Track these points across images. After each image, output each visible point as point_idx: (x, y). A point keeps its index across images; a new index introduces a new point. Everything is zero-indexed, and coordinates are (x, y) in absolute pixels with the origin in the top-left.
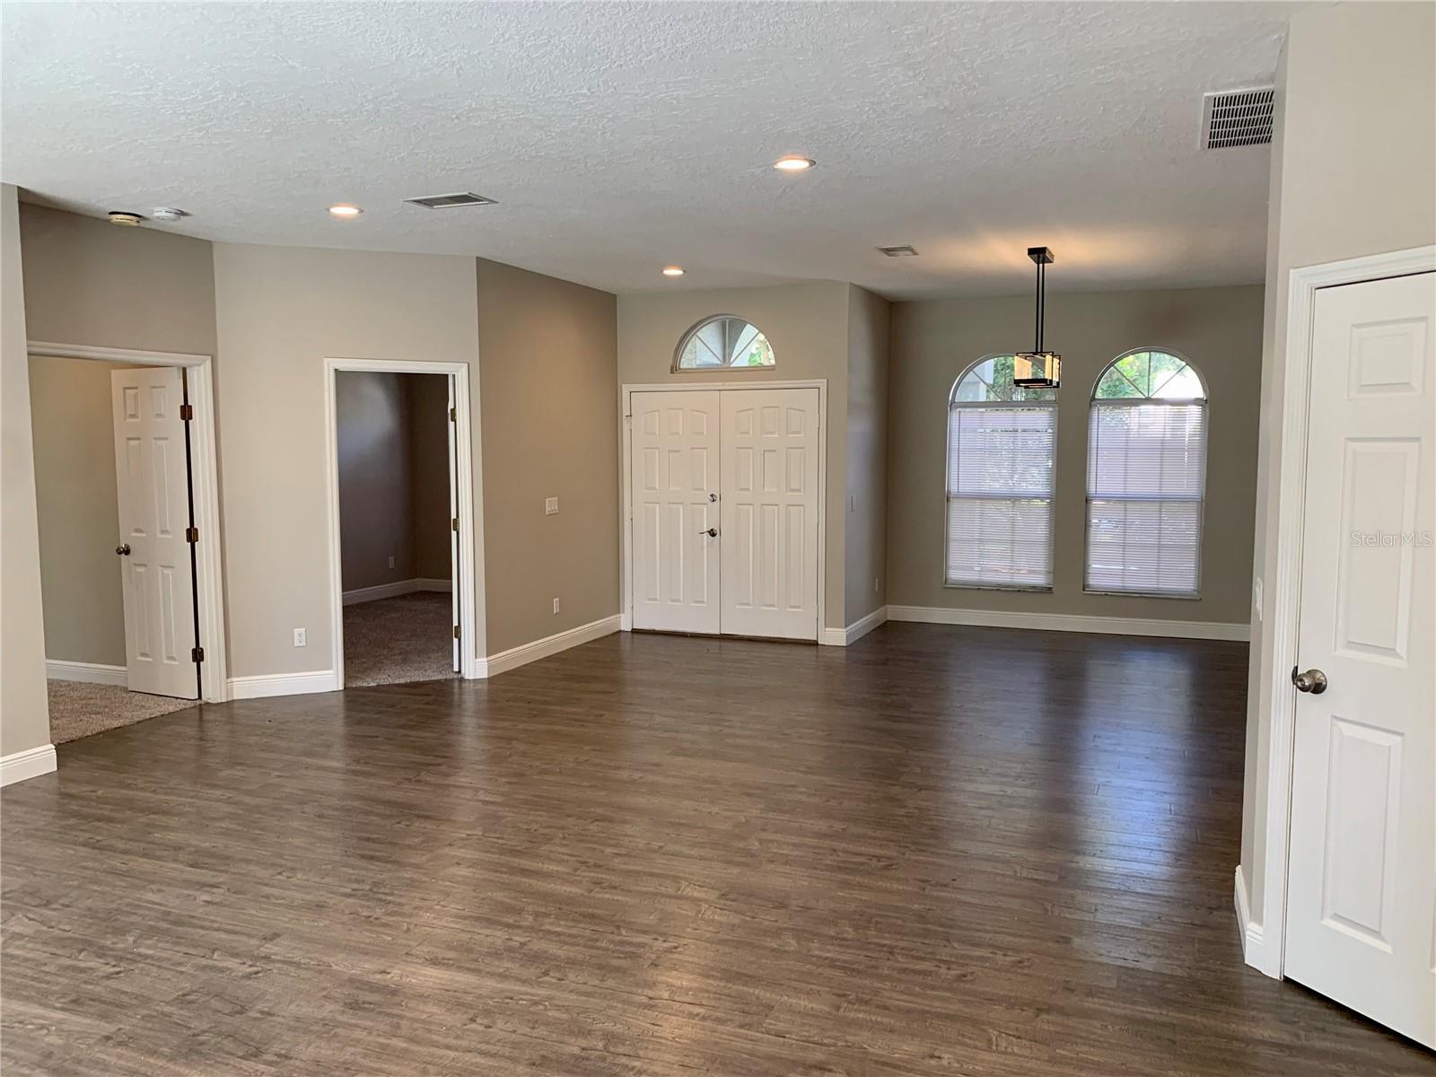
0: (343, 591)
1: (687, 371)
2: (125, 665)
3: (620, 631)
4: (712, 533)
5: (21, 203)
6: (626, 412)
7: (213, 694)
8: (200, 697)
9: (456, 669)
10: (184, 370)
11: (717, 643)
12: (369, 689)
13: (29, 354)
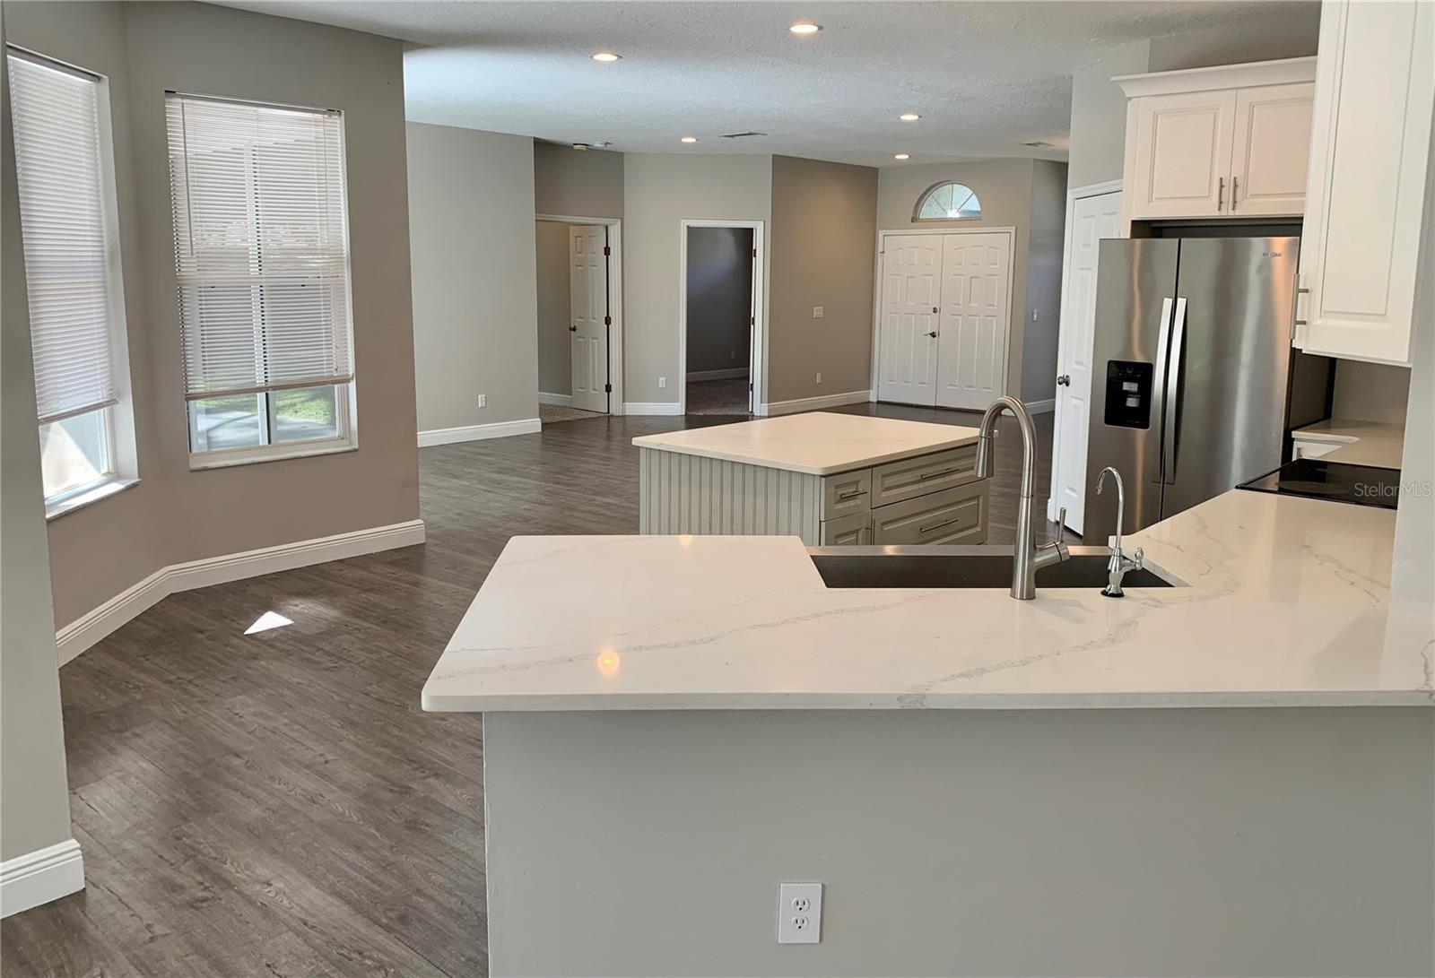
0: (687, 372)
1: (923, 221)
2: (571, 395)
3: (869, 402)
4: (933, 335)
5: (535, 143)
6: (880, 249)
7: (615, 411)
8: (608, 412)
9: (750, 410)
10: (607, 227)
11: (933, 411)
12: (699, 416)
13: (537, 220)
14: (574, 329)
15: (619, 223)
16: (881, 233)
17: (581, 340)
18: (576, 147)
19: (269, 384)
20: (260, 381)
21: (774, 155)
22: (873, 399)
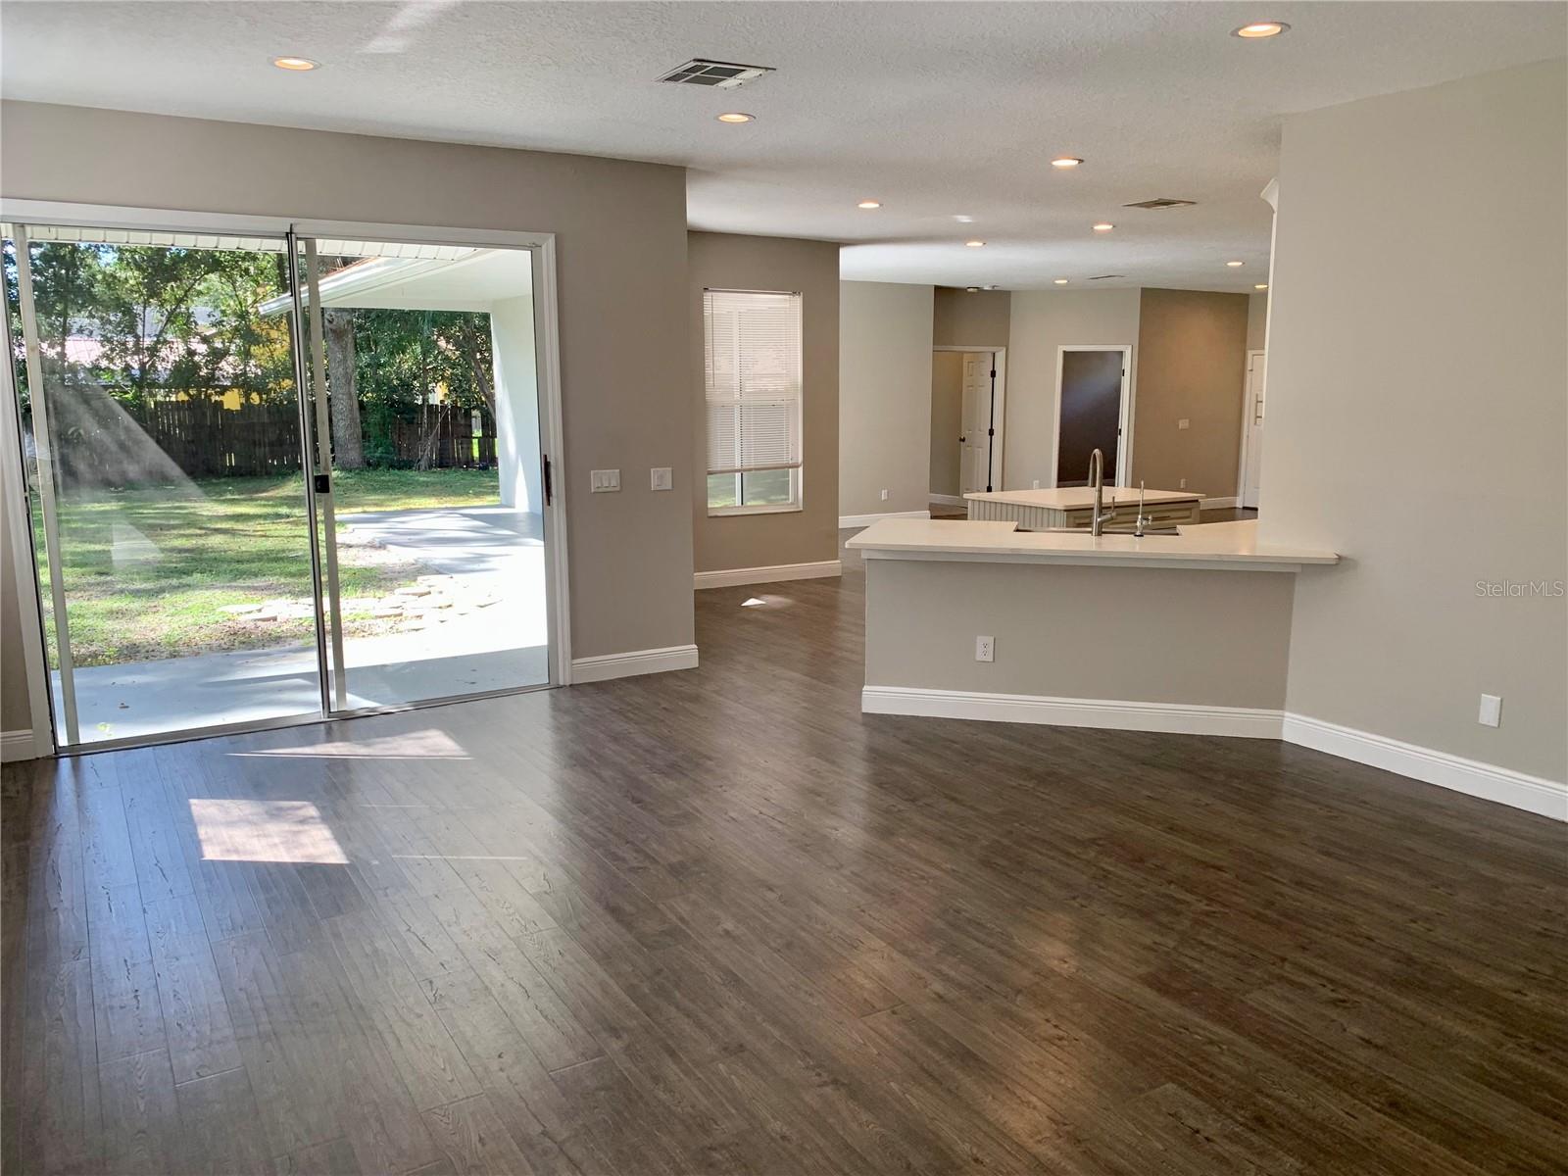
14: (964, 440)
15: (1005, 349)
16: (1250, 353)
17: (968, 449)
18: (969, 290)
19: (744, 467)
20: (738, 466)
21: (1142, 289)
22: (1239, 505)
